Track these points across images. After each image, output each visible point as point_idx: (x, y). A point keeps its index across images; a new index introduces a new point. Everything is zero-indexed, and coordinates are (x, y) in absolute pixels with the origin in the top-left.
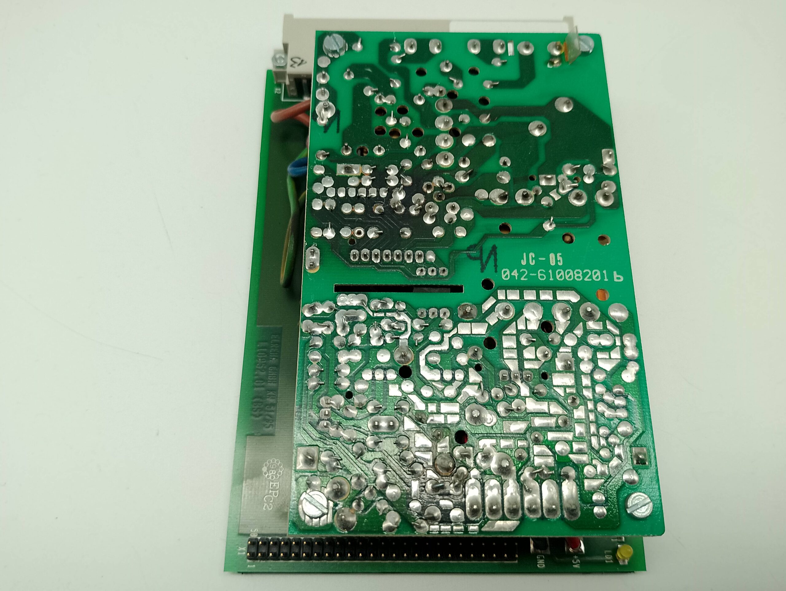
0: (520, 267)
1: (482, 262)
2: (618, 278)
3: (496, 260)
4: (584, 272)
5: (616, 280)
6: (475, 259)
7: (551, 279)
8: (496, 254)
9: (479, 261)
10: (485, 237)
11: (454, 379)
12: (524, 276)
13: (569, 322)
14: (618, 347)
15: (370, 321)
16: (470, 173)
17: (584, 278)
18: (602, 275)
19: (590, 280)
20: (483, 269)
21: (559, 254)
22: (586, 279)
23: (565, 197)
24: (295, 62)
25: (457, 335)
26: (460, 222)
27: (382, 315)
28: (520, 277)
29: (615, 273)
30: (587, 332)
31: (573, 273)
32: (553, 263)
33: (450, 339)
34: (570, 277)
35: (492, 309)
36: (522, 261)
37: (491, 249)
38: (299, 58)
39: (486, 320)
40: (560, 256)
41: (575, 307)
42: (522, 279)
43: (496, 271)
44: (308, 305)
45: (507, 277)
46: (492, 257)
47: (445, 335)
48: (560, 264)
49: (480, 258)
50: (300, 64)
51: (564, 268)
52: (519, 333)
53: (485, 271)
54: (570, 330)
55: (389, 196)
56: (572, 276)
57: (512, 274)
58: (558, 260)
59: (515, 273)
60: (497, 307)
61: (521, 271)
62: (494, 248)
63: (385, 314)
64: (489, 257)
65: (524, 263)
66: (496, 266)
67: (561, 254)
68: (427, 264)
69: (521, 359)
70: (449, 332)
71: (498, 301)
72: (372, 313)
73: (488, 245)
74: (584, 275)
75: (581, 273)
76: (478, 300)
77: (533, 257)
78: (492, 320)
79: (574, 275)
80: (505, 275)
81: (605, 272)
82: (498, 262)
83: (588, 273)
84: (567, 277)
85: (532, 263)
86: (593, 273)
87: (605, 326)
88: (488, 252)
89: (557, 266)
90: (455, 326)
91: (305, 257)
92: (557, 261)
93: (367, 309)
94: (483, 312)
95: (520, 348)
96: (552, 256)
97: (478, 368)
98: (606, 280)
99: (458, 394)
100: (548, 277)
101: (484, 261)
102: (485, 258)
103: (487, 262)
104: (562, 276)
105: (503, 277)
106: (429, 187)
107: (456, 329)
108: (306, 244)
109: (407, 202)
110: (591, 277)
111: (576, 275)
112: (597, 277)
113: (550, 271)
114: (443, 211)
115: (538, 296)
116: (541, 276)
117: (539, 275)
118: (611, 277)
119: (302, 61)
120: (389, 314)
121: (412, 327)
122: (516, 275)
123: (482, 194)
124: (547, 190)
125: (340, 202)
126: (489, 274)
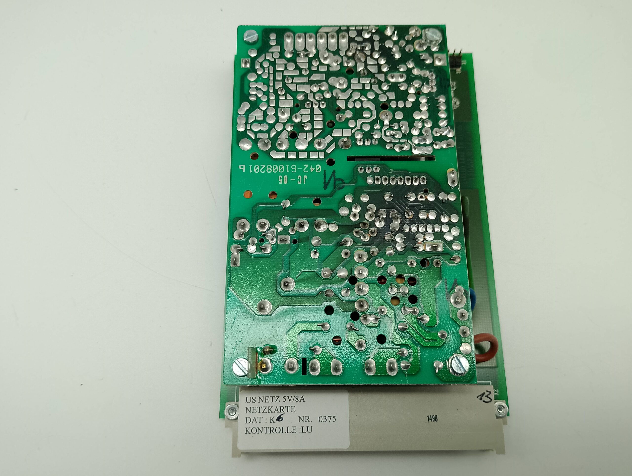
0: (309, 174)
1: (334, 176)
2: (242, 167)
3: (325, 178)
4: (265, 171)
5: (244, 166)
6: (339, 180)
7: (288, 166)
8: (325, 182)
9: (336, 177)
10: (331, 194)
11: (354, 102)
12: (306, 168)
13: (279, 138)
14: (249, 123)
15: (409, 136)
16: (341, 244)
17: (266, 167)
18: (253, 169)
19: (261, 166)
20: (334, 172)
21: (281, 183)
22: (264, 166)
23: (272, 225)
24: (487, 396)
25: (352, 129)
26: (349, 206)
27: (401, 141)
28: (309, 167)
29: (244, 171)
30: (268, 132)
31: (272, 170)
32: (286, 177)
33: (356, 126)
34: (275, 167)
35: (329, 145)
36: (306, 178)
37: (328, 187)
38: (484, 401)
39: (333, 138)
40: (280, 182)
41: (274, 148)
42: (307, 166)
43: (325, 171)
44: (452, 147)
45: (318, 167)
46: (327, 181)
47: (360, 129)
48: (280, 176)
49: (335, 180)
50: (483, 394)
51: (279, 173)
52: (312, 131)
53: (332, 171)
54: (279, 133)
55: (402, 225)
56: (273, 168)
57: (314, 169)
58: (281, 179)
59: (312, 170)
60: (325, 147)
61: (308, 171)
62: (325, 187)
63: (399, 141)
64: (329, 180)
65: (305, 177)
66: (325, 174)
67: (280, 183)
68: (373, 175)
69: (312, 114)
70: (357, 130)
71: (324, 150)
72: (408, 142)
73: (330, 189)
74: (265, 169)
75: (267, 170)
76: (338, 151)
77: (298, 181)
78: (329, 139)
79: (272, 169)
80: (319, 169)
81: (251, 171)
82: (323, 177)
83: (262, 171)
84: (277, 168)
85: (300, 177)
86: (259, 170)
87: (256, 136)
88: (330, 184)
89: (283, 175)
90: (353, 134)
91: (458, 179)
92: (283, 178)
93: (411, 144)
94: (335, 143)
95: (312, 121)
96: (286, 182)
97: (339, 110)
98: (251, 166)
99: (351, 94)
100: (290, 167)
101: (333, 178)
102: (332, 179)
103: (331, 178)
104: (281, 168)
105: (320, 167)
106: (373, 233)
107: (353, 132)
108: (458, 189)
109: (388, 221)
110: (261, 167)
111: (270, 169)
112: (256, 167)
113: (288, 171)
114: (362, 214)
115: (298, 155)
116: (295, 168)
117: (295, 169)
118: (247, 168)
119: (481, 399)
120: (397, 141)
121: (382, 133)
122: (311, 168)
123: (333, 228)
124: (285, 231)
125: (438, 221)
126: (330, 169)
